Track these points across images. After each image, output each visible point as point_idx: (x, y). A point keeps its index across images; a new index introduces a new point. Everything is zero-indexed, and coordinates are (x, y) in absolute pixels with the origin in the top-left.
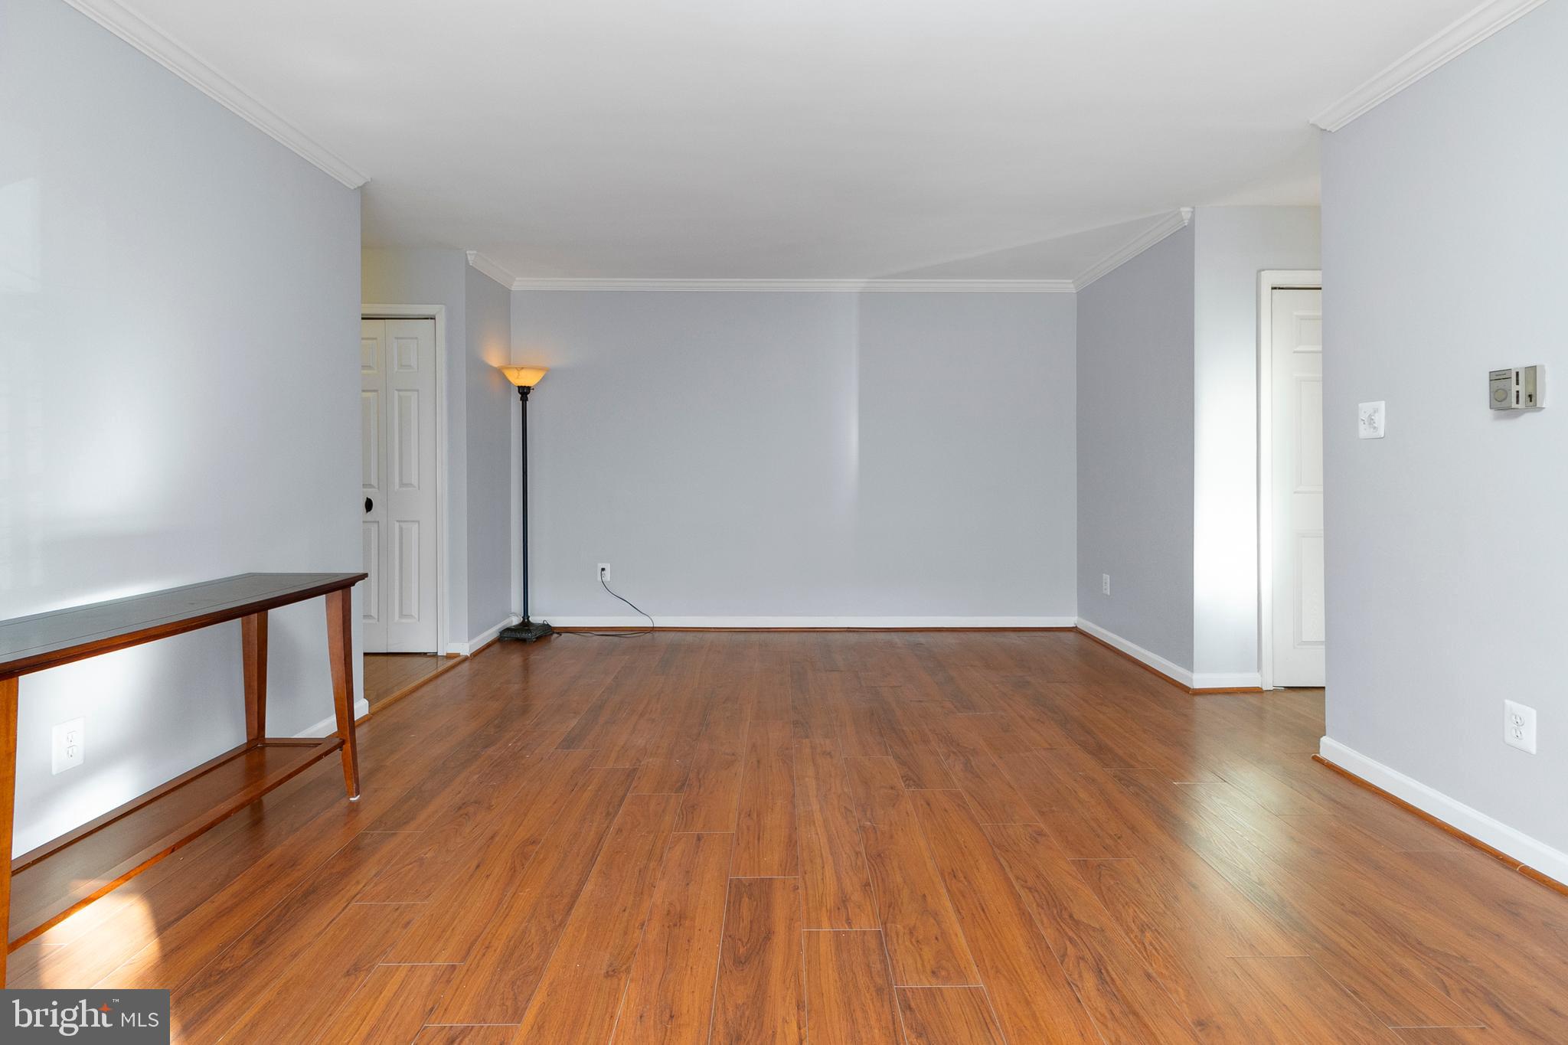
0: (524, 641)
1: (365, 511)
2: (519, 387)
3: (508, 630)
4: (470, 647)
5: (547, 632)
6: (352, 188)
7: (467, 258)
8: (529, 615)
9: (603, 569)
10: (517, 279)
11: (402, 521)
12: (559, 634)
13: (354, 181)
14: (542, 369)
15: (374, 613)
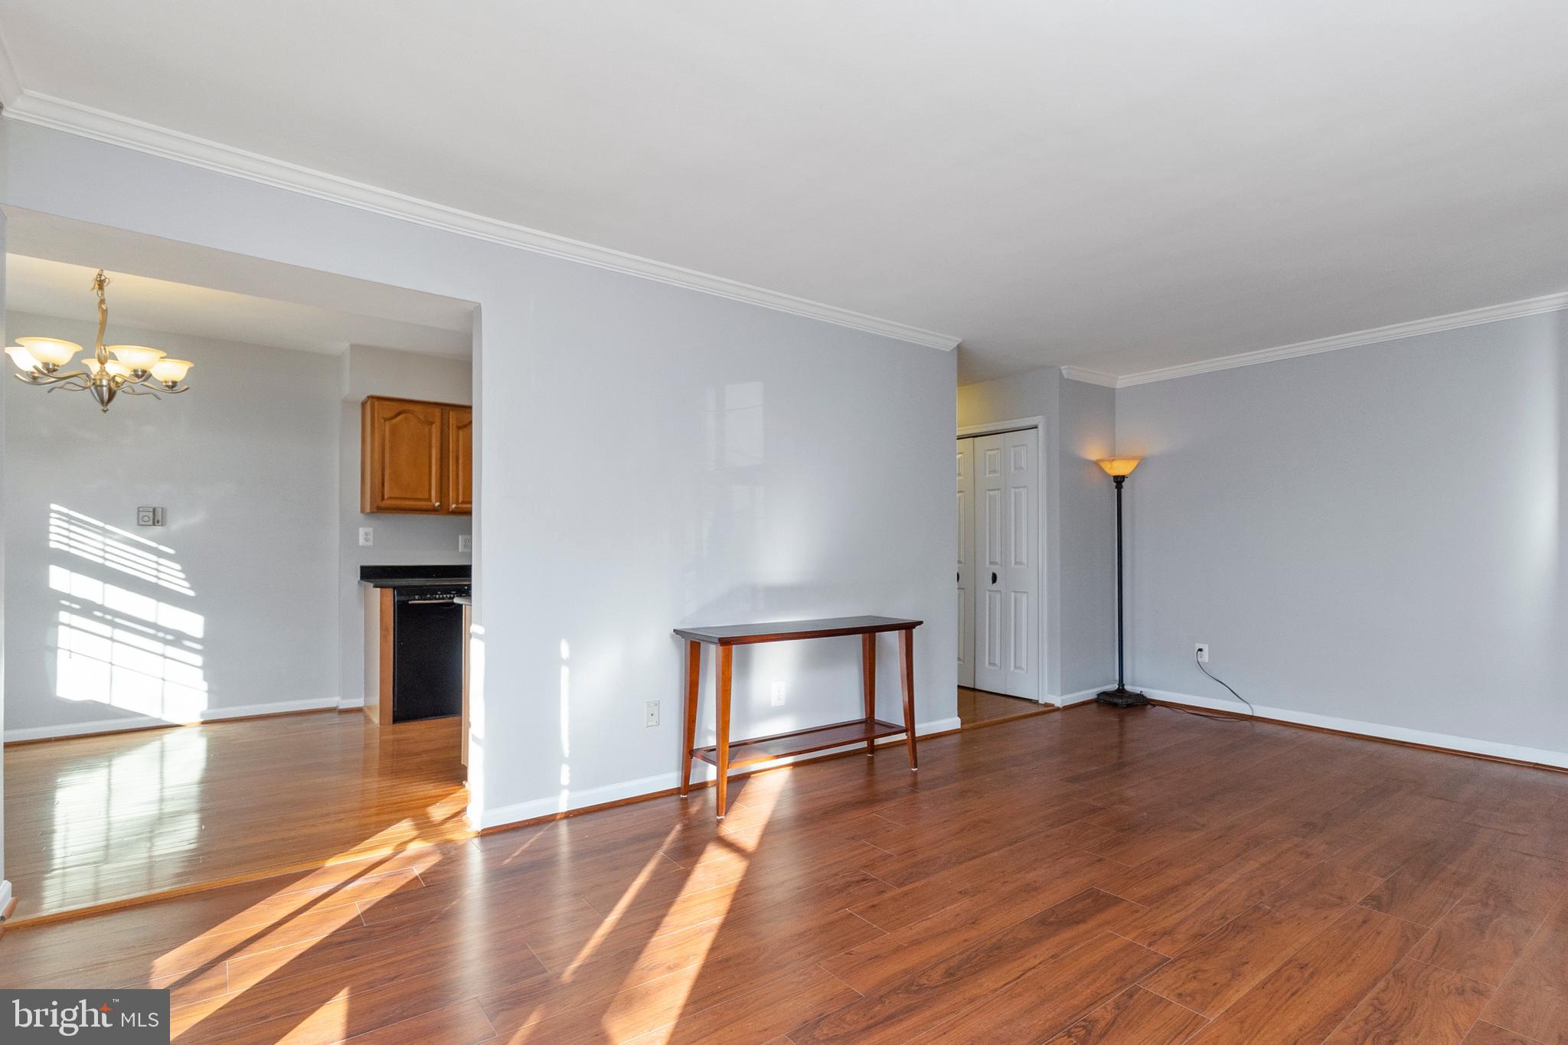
0: (1115, 705)
1: (991, 582)
2: (1114, 477)
3: (1104, 693)
4: (1062, 700)
5: (1141, 703)
6: (949, 350)
7: (1061, 373)
8: (1124, 683)
9: (1200, 650)
10: (1120, 377)
11: (1018, 592)
12: (1154, 706)
13: (949, 343)
14: (1133, 458)
15: (997, 662)
